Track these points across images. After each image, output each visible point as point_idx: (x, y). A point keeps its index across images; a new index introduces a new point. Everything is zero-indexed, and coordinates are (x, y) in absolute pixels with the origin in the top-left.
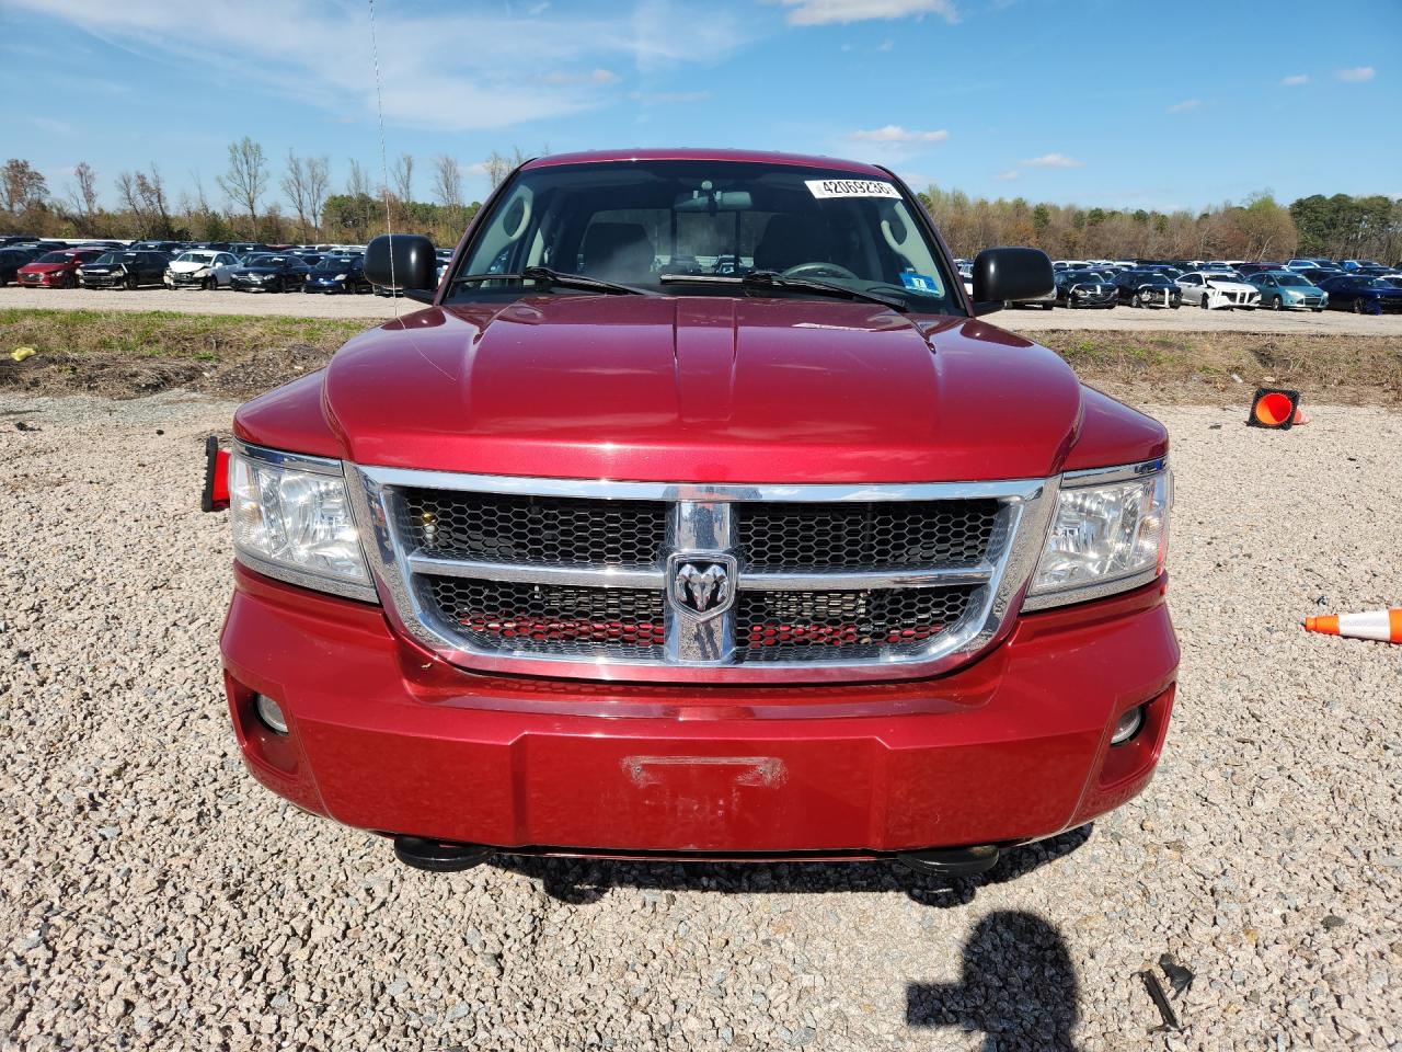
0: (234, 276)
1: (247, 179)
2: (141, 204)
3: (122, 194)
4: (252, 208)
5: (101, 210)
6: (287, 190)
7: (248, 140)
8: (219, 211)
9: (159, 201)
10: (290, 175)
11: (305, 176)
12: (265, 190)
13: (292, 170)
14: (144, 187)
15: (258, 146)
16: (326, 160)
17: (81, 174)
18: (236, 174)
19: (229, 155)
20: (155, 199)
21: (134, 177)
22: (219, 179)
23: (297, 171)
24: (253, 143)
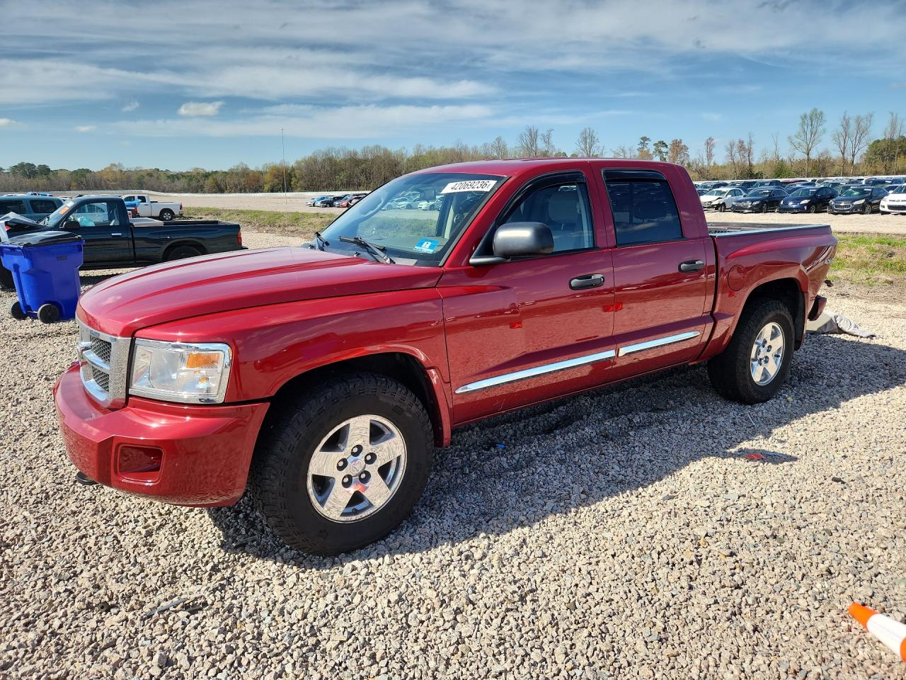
0: (734, 203)
1: (809, 136)
2: (738, 157)
3: (728, 153)
4: (808, 155)
5: (715, 164)
6: (836, 138)
7: (816, 110)
8: (785, 158)
9: (749, 156)
10: (841, 130)
11: (853, 128)
12: (820, 141)
13: (843, 126)
14: (742, 147)
15: (822, 113)
16: (871, 116)
17: (708, 144)
18: (802, 134)
19: (800, 121)
20: (746, 155)
21: (737, 142)
22: (790, 138)
23: (846, 125)
24: (819, 111)
